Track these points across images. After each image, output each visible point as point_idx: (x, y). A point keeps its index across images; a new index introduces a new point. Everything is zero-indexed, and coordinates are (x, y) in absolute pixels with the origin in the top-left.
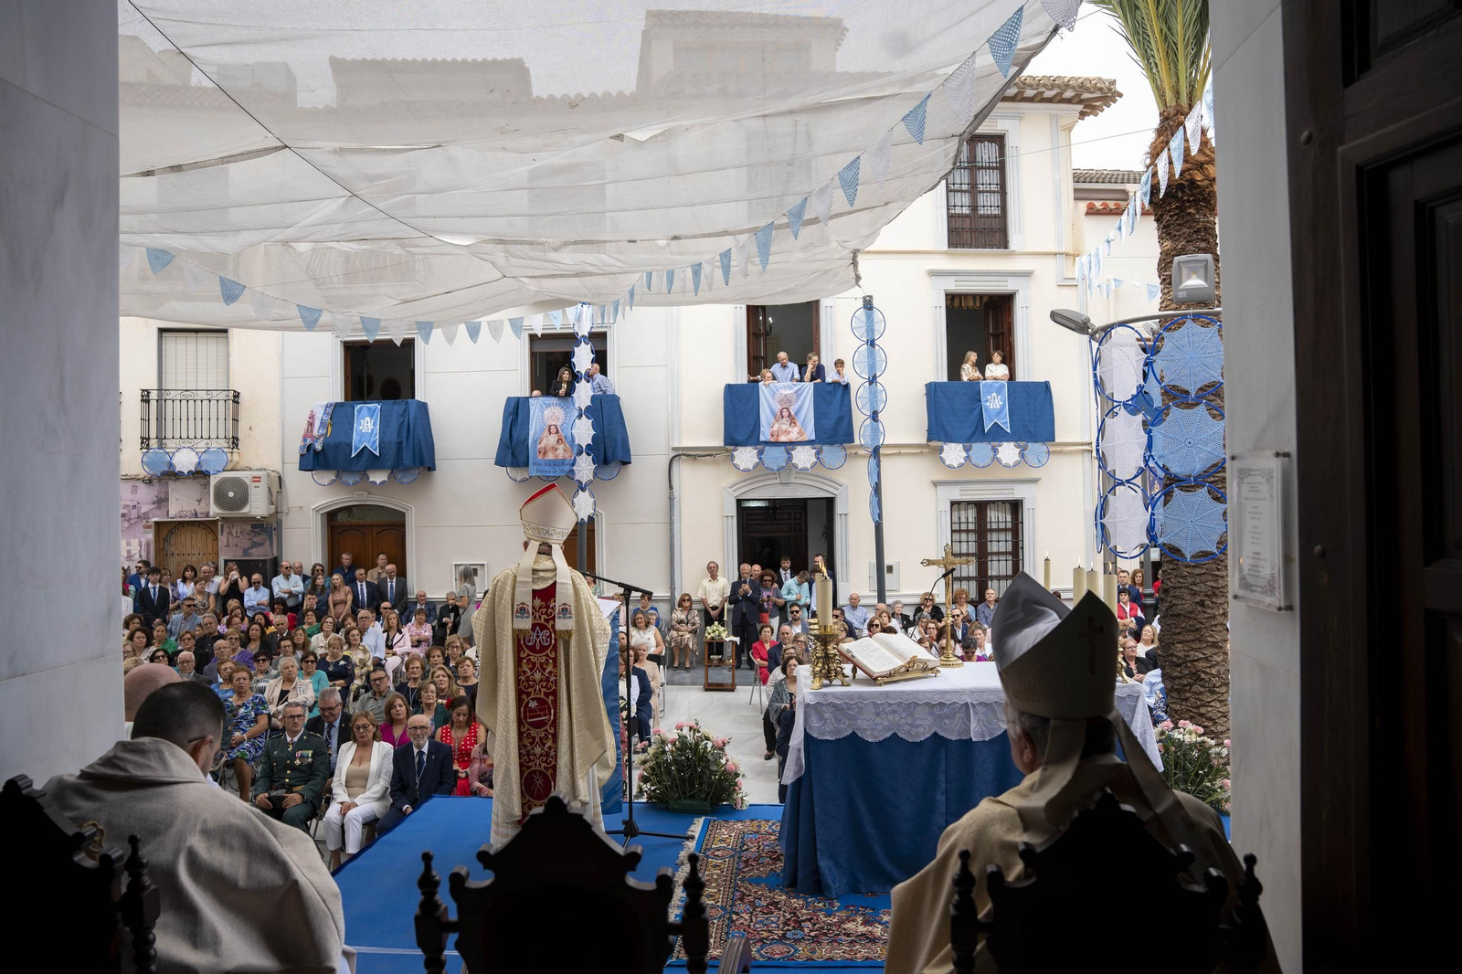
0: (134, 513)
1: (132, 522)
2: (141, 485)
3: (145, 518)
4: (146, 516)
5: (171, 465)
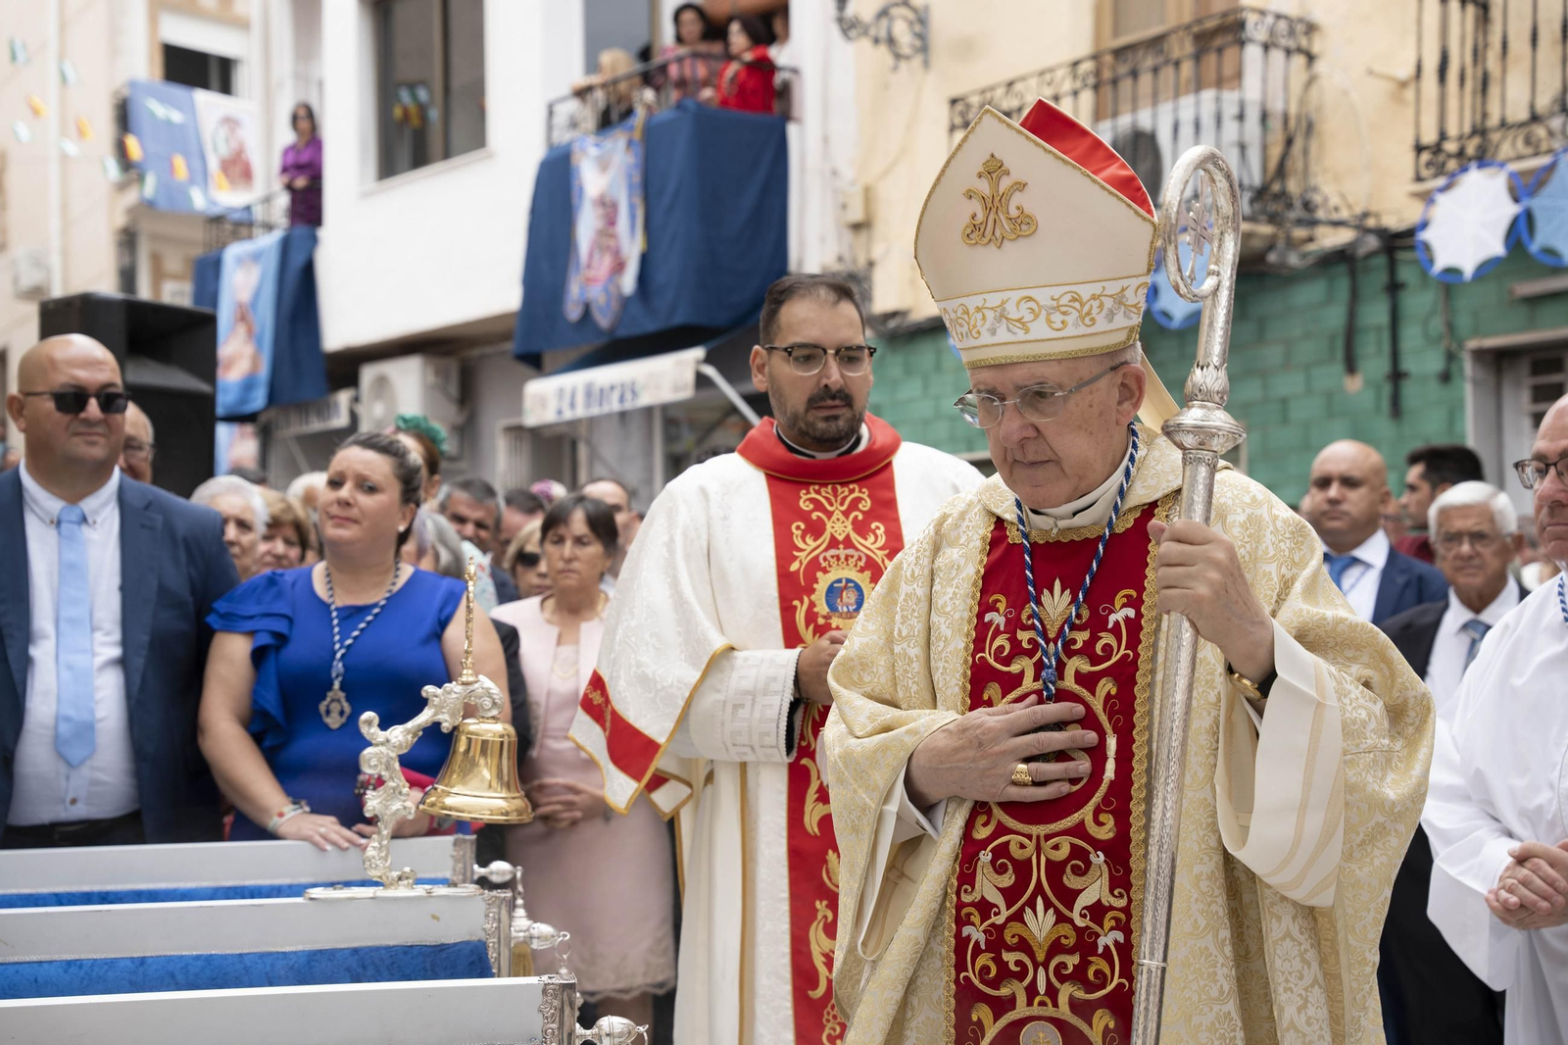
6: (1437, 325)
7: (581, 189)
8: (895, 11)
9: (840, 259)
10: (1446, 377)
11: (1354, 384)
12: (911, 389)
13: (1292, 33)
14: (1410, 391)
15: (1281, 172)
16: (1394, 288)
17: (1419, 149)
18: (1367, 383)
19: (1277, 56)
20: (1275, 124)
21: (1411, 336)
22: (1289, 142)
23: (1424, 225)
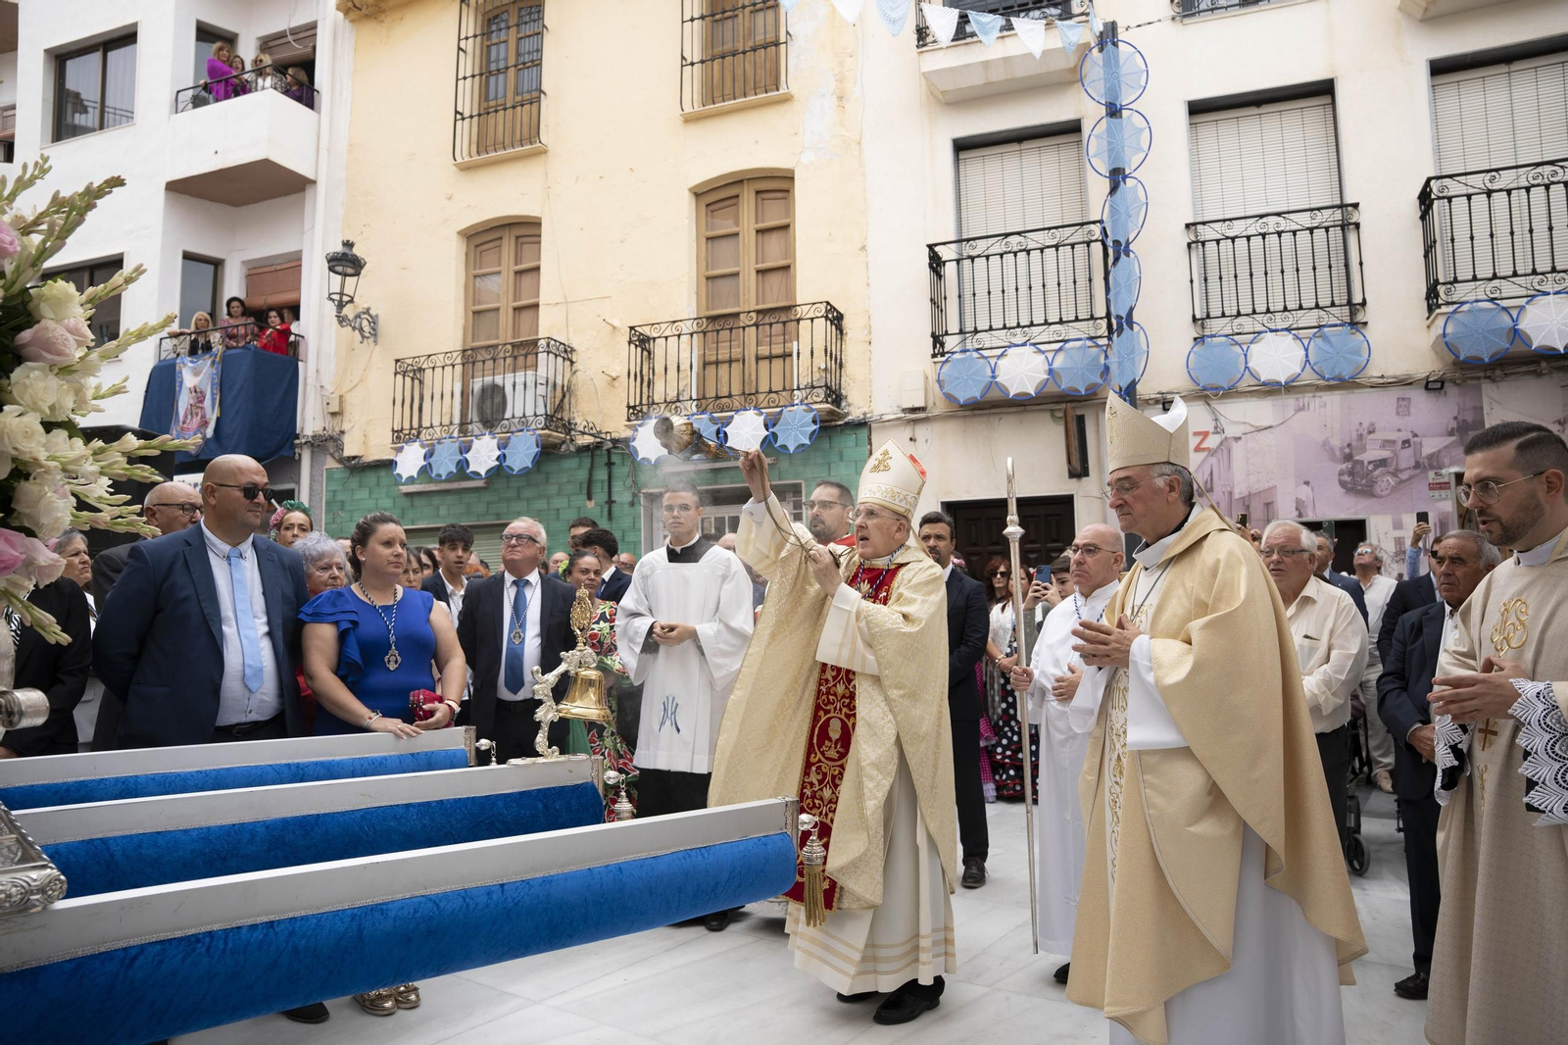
0: (1406, 458)
1: (1404, 476)
2: (1419, 398)
3: (1432, 467)
4: (1434, 462)
5: (1515, 333)
6: (629, 482)
7: (181, 382)
8: (363, 316)
9: (325, 429)
10: (632, 504)
11: (591, 505)
12: (363, 494)
13: (566, 351)
14: (616, 509)
15: (560, 407)
16: (610, 464)
17: (629, 407)
18: (596, 503)
19: (560, 359)
20: (559, 389)
21: (617, 486)
22: (564, 396)
23: (634, 439)
